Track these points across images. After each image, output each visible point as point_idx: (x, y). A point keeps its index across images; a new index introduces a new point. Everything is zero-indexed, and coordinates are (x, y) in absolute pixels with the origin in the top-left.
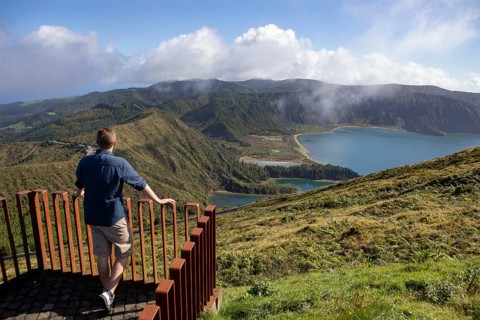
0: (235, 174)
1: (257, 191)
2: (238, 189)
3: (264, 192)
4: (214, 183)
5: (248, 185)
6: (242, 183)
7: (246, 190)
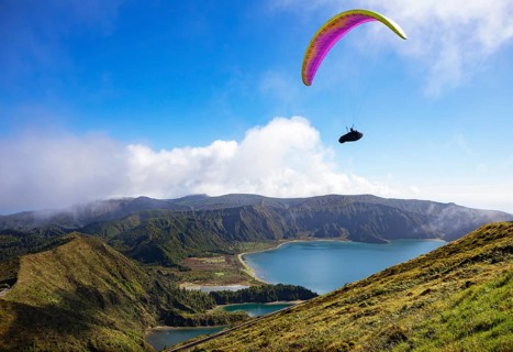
0: (177, 305)
1: (203, 323)
2: (181, 322)
3: (211, 322)
4: (151, 318)
5: (191, 316)
6: (185, 315)
7: (190, 322)
